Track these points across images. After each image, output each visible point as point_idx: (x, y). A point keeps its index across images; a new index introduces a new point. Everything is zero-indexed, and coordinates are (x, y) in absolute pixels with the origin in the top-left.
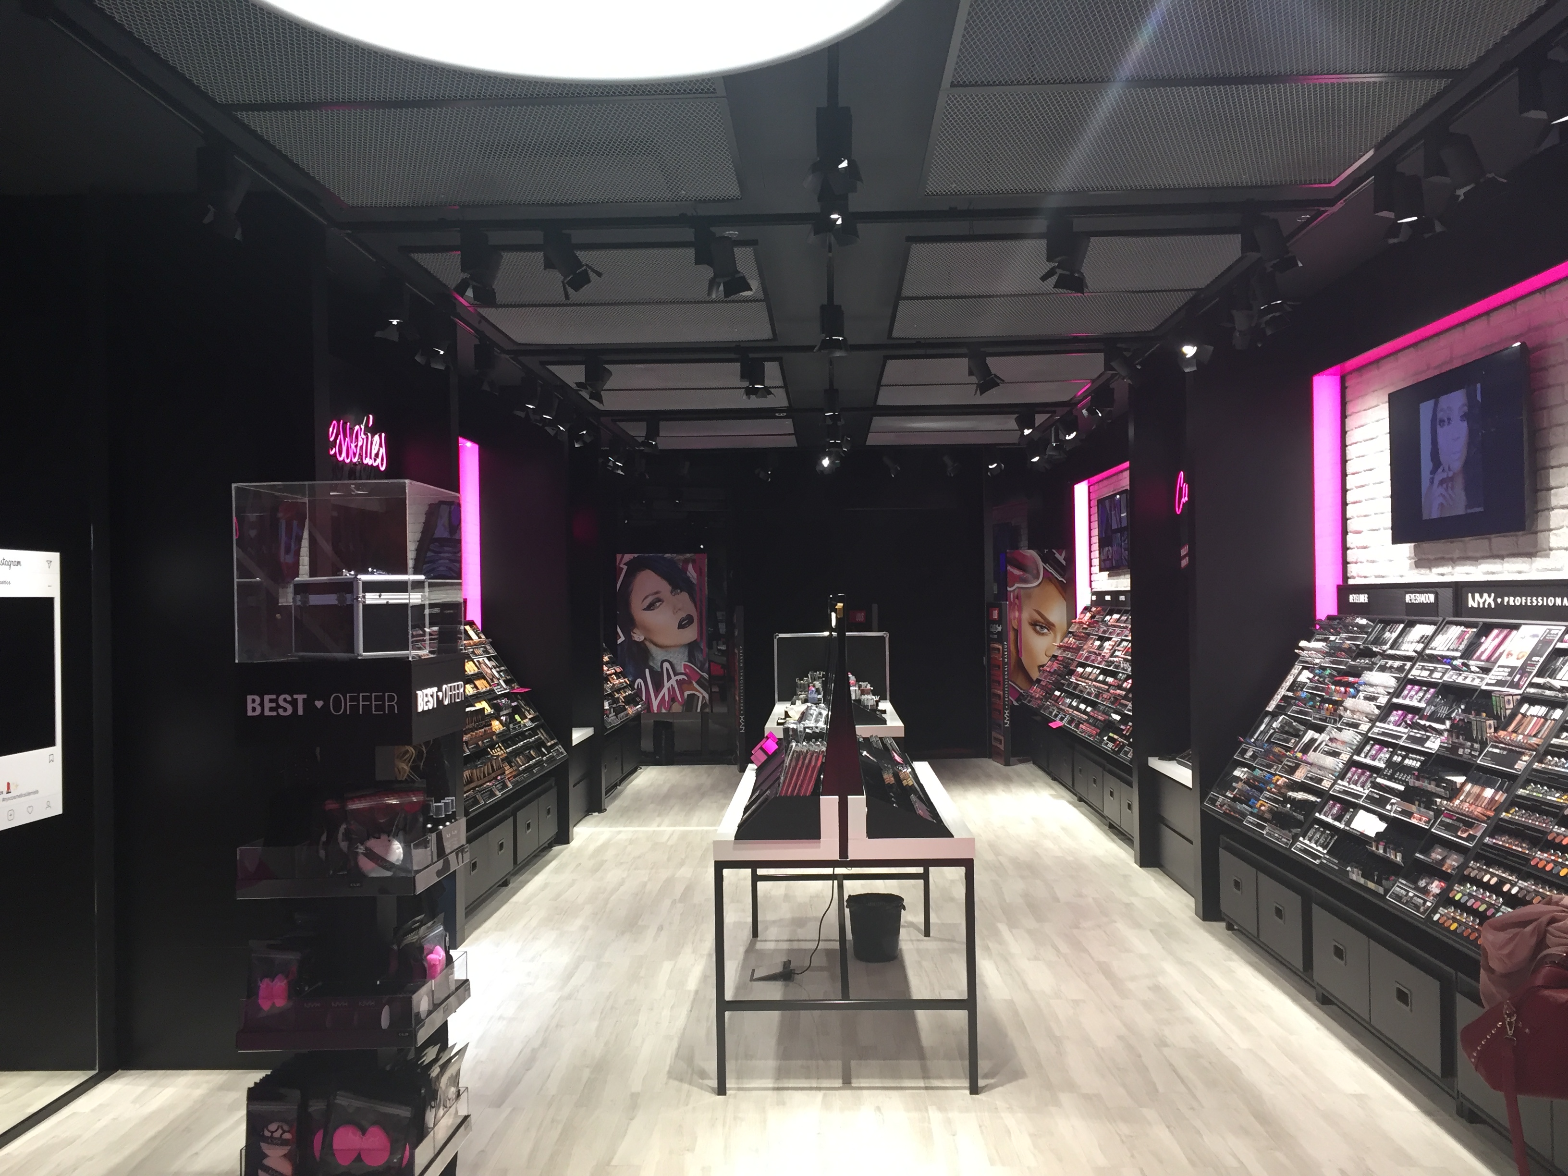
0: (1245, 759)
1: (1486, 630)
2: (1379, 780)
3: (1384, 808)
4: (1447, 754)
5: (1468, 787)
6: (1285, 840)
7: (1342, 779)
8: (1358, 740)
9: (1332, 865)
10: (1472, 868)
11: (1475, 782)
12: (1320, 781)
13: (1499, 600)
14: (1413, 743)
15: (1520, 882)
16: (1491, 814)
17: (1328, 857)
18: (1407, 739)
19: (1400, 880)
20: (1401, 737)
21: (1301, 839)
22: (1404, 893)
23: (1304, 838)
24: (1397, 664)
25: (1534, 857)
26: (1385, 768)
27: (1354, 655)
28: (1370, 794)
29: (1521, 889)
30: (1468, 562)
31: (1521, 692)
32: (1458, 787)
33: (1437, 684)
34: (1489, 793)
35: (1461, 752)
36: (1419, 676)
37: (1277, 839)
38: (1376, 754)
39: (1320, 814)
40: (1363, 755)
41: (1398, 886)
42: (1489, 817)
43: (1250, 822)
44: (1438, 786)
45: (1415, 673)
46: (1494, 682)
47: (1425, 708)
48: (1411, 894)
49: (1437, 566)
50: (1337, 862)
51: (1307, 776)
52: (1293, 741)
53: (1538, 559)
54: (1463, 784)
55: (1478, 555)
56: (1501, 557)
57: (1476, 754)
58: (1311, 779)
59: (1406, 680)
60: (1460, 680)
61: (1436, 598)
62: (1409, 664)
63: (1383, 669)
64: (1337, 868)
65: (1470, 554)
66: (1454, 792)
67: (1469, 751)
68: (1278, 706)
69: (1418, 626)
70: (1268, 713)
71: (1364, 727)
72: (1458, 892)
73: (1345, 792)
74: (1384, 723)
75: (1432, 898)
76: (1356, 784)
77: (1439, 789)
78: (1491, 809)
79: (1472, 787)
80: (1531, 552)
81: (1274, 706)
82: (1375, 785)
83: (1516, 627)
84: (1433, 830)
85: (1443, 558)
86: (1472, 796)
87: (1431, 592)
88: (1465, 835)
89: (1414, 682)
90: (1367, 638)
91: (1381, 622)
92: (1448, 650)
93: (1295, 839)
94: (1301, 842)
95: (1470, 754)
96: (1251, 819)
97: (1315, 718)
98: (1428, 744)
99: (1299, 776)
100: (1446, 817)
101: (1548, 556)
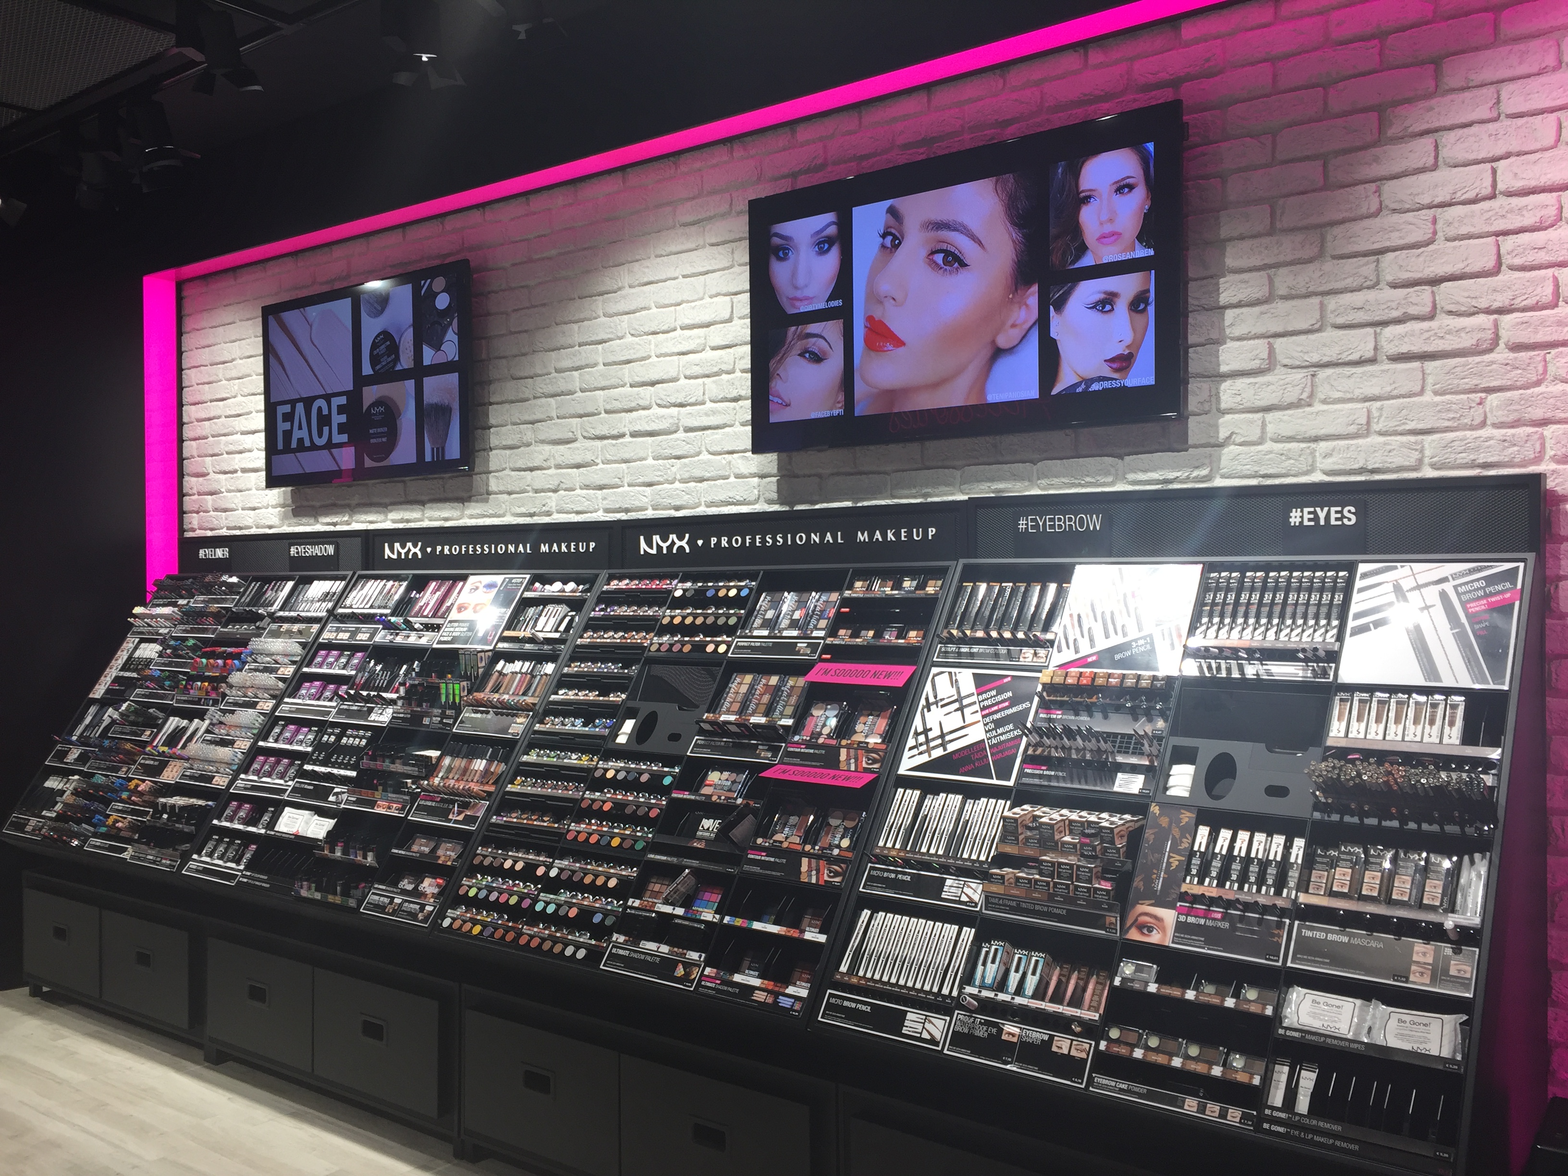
0: (67, 763)
1: (419, 584)
2: (308, 767)
3: (325, 799)
4: (406, 726)
5: (447, 761)
6: (168, 862)
7: (246, 772)
8: (260, 721)
9: (257, 883)
10: (482, 855)
11: (454, 754)
12: (210, 779)
13: (429, 550)
14: (348, 717)
15: (556, 861)
16: (492, 789)
17: (249, 874)
18: (337, 713)
19: (376, 886)
20: (329, 713)
21: (195, 856)
22: (387, 900)
23: (199, 854)
24: (296, 627)
25: (568, 831)
26: (313, 752)
27: (224, 620)
28: (298, 785)
29: (561, 870)
30: (372, 509)
31: (491, 648)
32: (434, 762)
33: (367, 646)
34: (480, 765)
35: (426, 721)
36: (336, 639)
37: (154, 862)
38: (292, 737)
39: (219, 819)
40: (271, 739)
41: (373, 894)
42: (489, 794)
43: (95, 847)
44: (405, 764)
45: (327, 636)
46: (449, 639)
47: (356, 675)
48: (397, 901)
49: (326, 515)
50: (266, 878)
51: (183, 775)
52: (148, 733)
53: (473, 504)
54: (439, 759)
55: (387, 500)
56: (422, 503)
57: (451, 721)
58: (191, 777)
59: (316, 645)
60: (399, 639)
61: (337, 550)
62: (315, 627)
63: (276, 634)
64: (268, 886)
65: (375, 500)
66: (430, 768)
67: (439, 719)
68: (108, 691)
69: (316, 582)
70: (94, 701)
71: (267, 705)
72: (470, 887)
73: (254, 788)
74: (294, 698)
75: (432, 900)
76: (270, 776)
77: (406, 768)
78: (487, 783)
79: (452, 761)
80: (463, 498)
81: (102, 692)
82: (302, 774)
83: (464, 578)
84: (409, 818)
85: (334, 505)
86: (454, 770)
87: (329, 543)
88: (460, 818)
89: (329, 646)
90: (239, 600)
91: (256, 579)
92: (371, 607)
93: (186, 858)
94: (195, 860)
95: (441, 722)
96: (98, 842)
97: (178, 701)
98: (373, 717)
99: (171, 775)
100: (426, 800)
101: (486, 501)
